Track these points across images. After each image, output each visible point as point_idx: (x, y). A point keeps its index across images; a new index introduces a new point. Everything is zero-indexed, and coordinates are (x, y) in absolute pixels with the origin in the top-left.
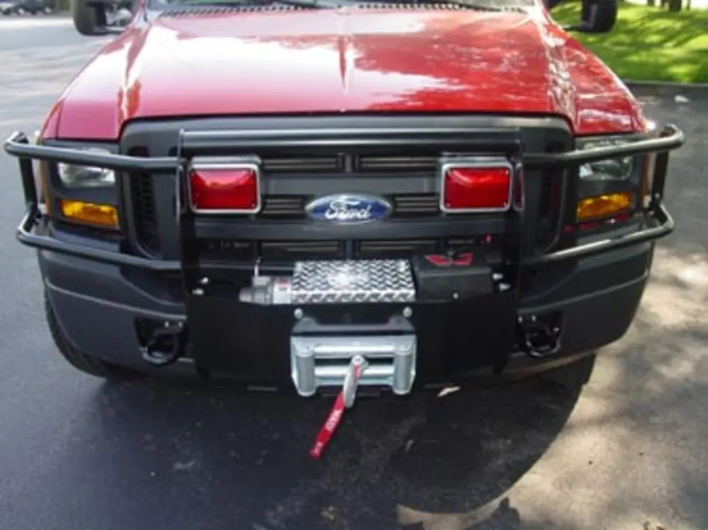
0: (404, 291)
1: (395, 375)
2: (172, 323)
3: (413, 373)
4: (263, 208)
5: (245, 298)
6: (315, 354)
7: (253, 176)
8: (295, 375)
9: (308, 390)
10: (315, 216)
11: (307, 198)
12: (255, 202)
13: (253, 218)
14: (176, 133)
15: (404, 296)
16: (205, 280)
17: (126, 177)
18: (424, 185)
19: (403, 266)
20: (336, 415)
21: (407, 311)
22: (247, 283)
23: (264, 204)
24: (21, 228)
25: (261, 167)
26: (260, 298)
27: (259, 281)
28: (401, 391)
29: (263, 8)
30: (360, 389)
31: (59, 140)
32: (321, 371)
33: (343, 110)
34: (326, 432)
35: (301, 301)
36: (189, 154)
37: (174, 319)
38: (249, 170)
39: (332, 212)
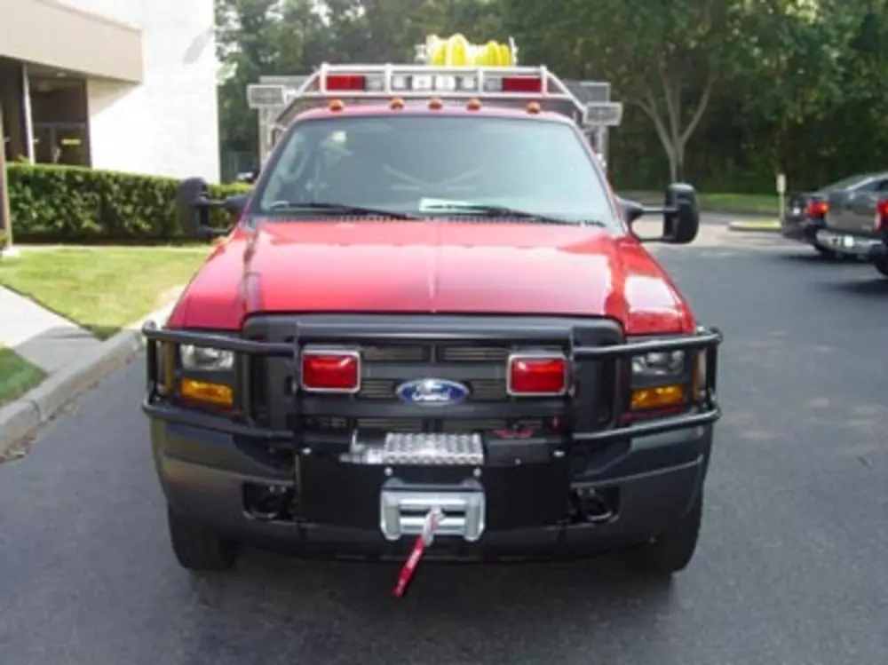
0: (475, 455)
1: (466, 526)
2: (278, 487)
3: (481, 526)
4: (362, 389)
5: (344, 458)
6: (399, 506)
7: (354, 362)
8: (383, 525)
9: (394, 534)
10: (403, 398)
11: (398, 382)
12: (356, 382)
13: (352, 397)
14: (294, 326)
15: (474, 459)
16: (307, 451)
17: (245, 359)
18: (496, 372)
19: (476, 438)
20: (416, 554)
21: (477, 472)
22: (346, 449)
23: (362, 384)
24: (146, 402)
25: (362, 355)
26: (356, 460)
27: (356, 446)
28: (471, 538)
29: (361, 217)
30: (436, 537)
31: (185, 328)
32: (405, 521)
33: (434, 310)
34: (408, 570)
35: (391, 462)
36: (304, 341)
37: (277, 484)
38: (351, 356)
39: (418, 394)
